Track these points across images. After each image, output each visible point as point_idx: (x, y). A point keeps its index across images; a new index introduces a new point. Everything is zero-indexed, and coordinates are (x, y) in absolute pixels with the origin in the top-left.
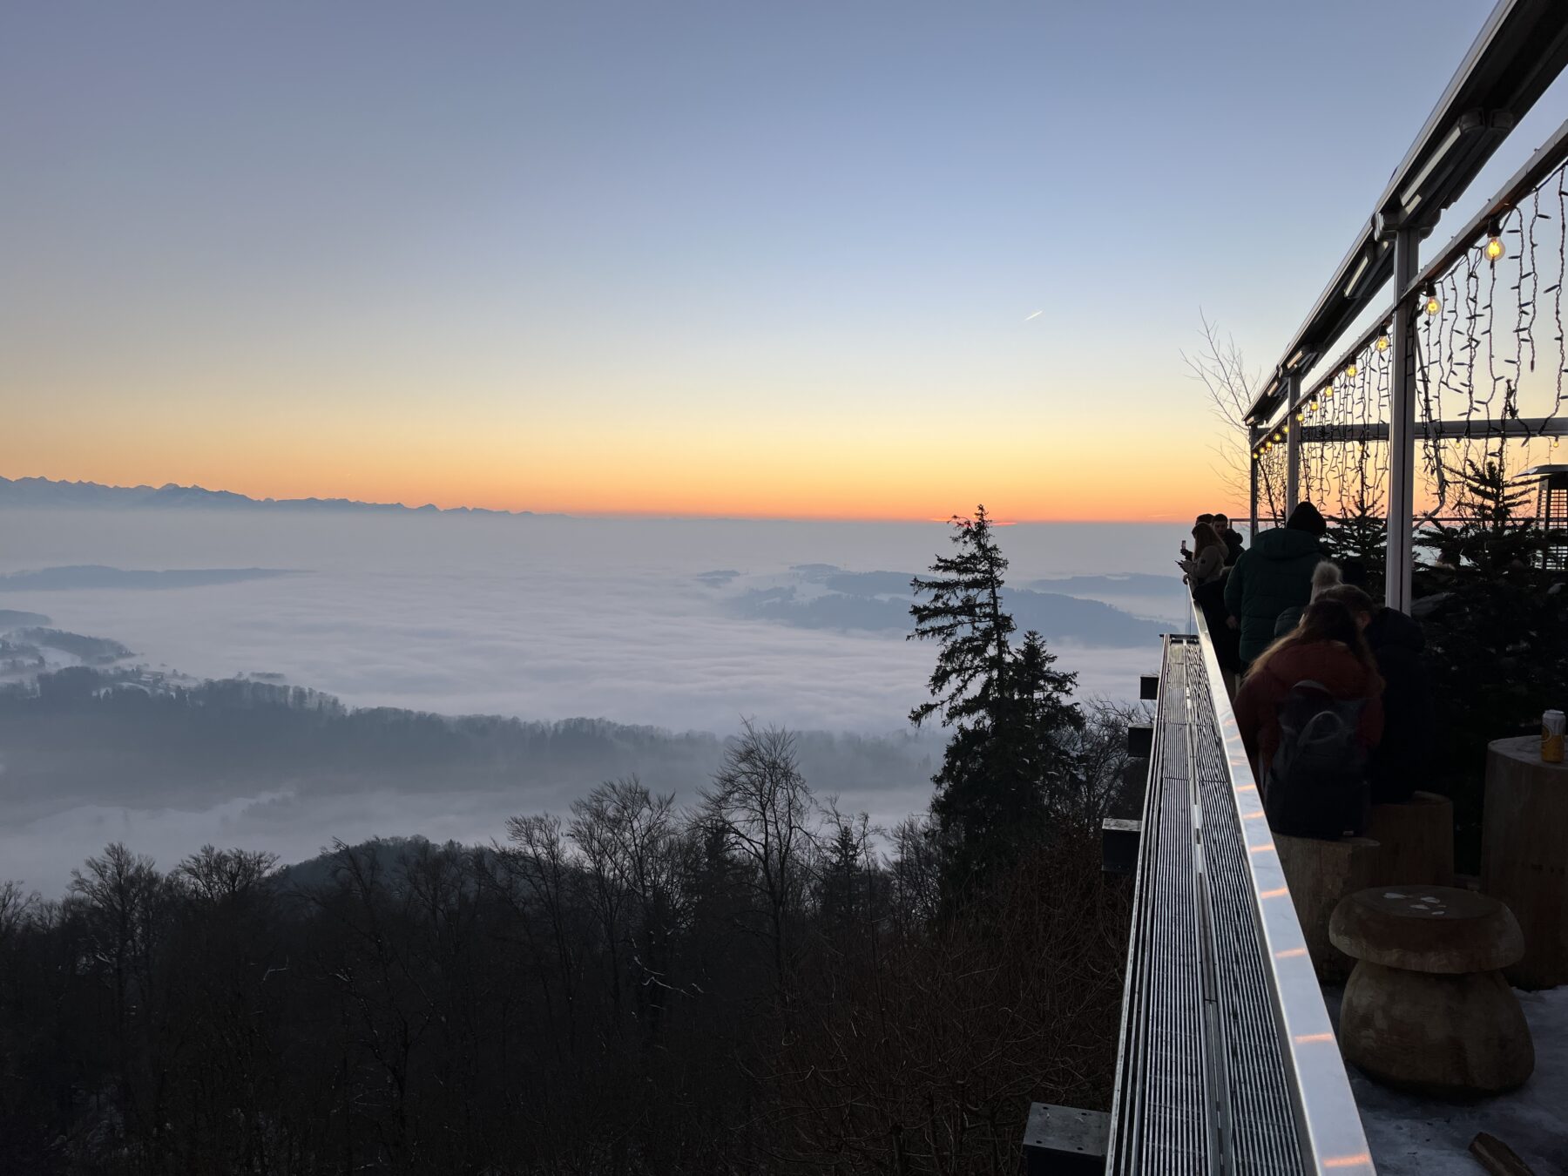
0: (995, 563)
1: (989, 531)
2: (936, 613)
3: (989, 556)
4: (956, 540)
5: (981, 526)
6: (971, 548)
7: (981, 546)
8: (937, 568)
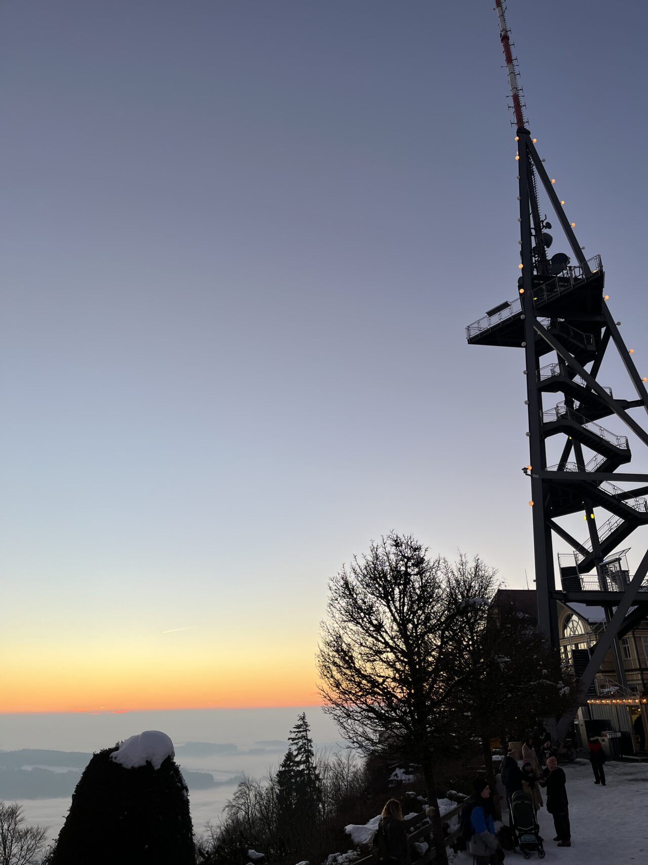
0: (307, 726)
1: (306, 718)
2: (295, 739)
3: (306, 724)
4: (298, 720)
5: (304, 717)
6: (301, 722)
7: (304, 722)
8: (294, 728)
